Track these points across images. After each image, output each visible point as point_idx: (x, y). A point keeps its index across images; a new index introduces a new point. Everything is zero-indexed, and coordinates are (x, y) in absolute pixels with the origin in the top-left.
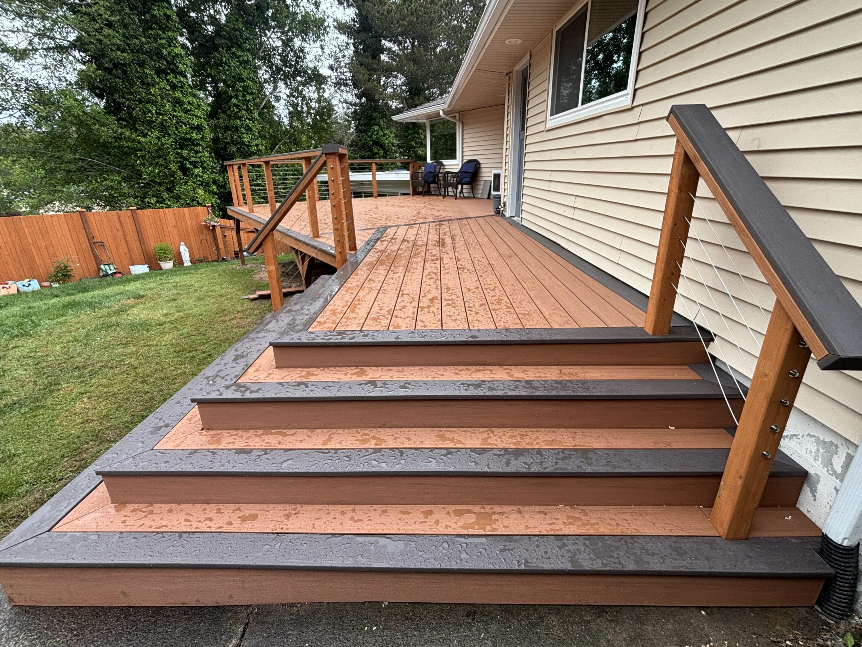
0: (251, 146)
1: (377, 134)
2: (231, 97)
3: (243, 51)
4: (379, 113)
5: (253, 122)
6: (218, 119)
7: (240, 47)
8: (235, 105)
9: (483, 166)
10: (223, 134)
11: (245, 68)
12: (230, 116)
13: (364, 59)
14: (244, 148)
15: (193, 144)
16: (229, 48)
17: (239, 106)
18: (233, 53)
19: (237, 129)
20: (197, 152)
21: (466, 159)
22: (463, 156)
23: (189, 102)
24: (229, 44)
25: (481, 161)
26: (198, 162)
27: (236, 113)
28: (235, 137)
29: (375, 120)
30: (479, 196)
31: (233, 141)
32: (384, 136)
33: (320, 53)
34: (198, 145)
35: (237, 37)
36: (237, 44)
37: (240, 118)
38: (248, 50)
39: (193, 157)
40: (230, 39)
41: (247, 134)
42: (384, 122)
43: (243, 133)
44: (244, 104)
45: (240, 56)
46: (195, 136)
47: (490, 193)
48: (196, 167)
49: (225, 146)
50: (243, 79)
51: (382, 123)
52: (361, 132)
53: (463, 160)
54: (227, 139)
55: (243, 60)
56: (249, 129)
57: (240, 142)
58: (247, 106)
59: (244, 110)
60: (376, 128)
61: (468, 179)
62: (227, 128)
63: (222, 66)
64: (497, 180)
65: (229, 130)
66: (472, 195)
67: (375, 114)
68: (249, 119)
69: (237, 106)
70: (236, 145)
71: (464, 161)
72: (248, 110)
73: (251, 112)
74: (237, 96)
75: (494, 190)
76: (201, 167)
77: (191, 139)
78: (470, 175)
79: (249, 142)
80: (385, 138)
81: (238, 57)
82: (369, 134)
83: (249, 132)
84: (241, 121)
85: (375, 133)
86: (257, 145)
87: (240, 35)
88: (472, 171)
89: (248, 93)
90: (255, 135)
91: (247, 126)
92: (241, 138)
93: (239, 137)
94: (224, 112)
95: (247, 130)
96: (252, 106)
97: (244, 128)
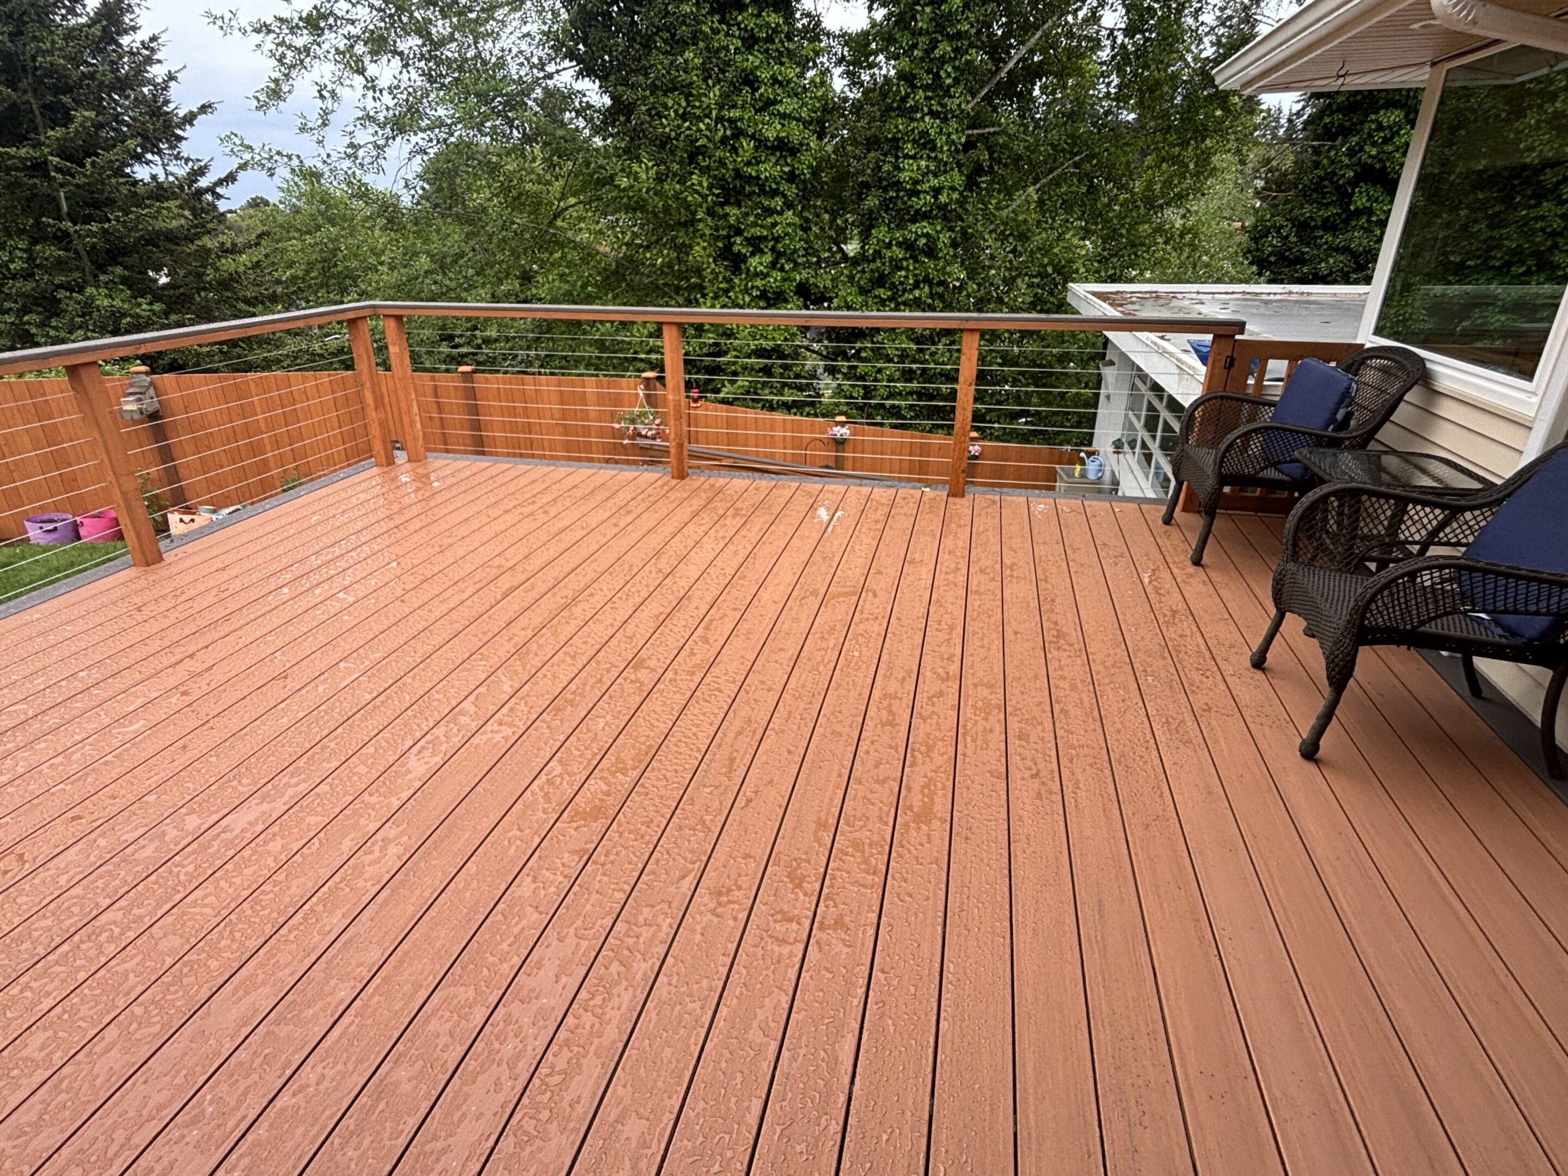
0: (920, 193)
5: (944, 121)
8: (903, 75)
10: (859, 160)
12: (887, 109)
14: (900, 200)
15: (763, 192)
17: (916, 76)
19: (895, 144)
20: (770, 211)
23: (775, 81)
26: (765, 238)
27: (901, 99)
28: (886, 168)
31: (880, 179)
34: (775, 193)
37: (909, 113)
39: (755, 224)
41: (918, 158)
43: (907, 157)
44: (929, 72)
46: (769, 169)
48: (757, 251)
49: (859, 195)
54: (865, 173)
56: (926, 143)
57: (895, 183)
58: (937, 76)
59: (926, 88)
62: (873, 144)
70: (885, 190)
76: (773, 249)
77: (758, 177)
83: (925, 153)
86: (937, 191)
90: (939, 162)
92: (900, 171)
93: (898, 167)
95: (924, 146)
96: (949, 75)
97: (914, 141)
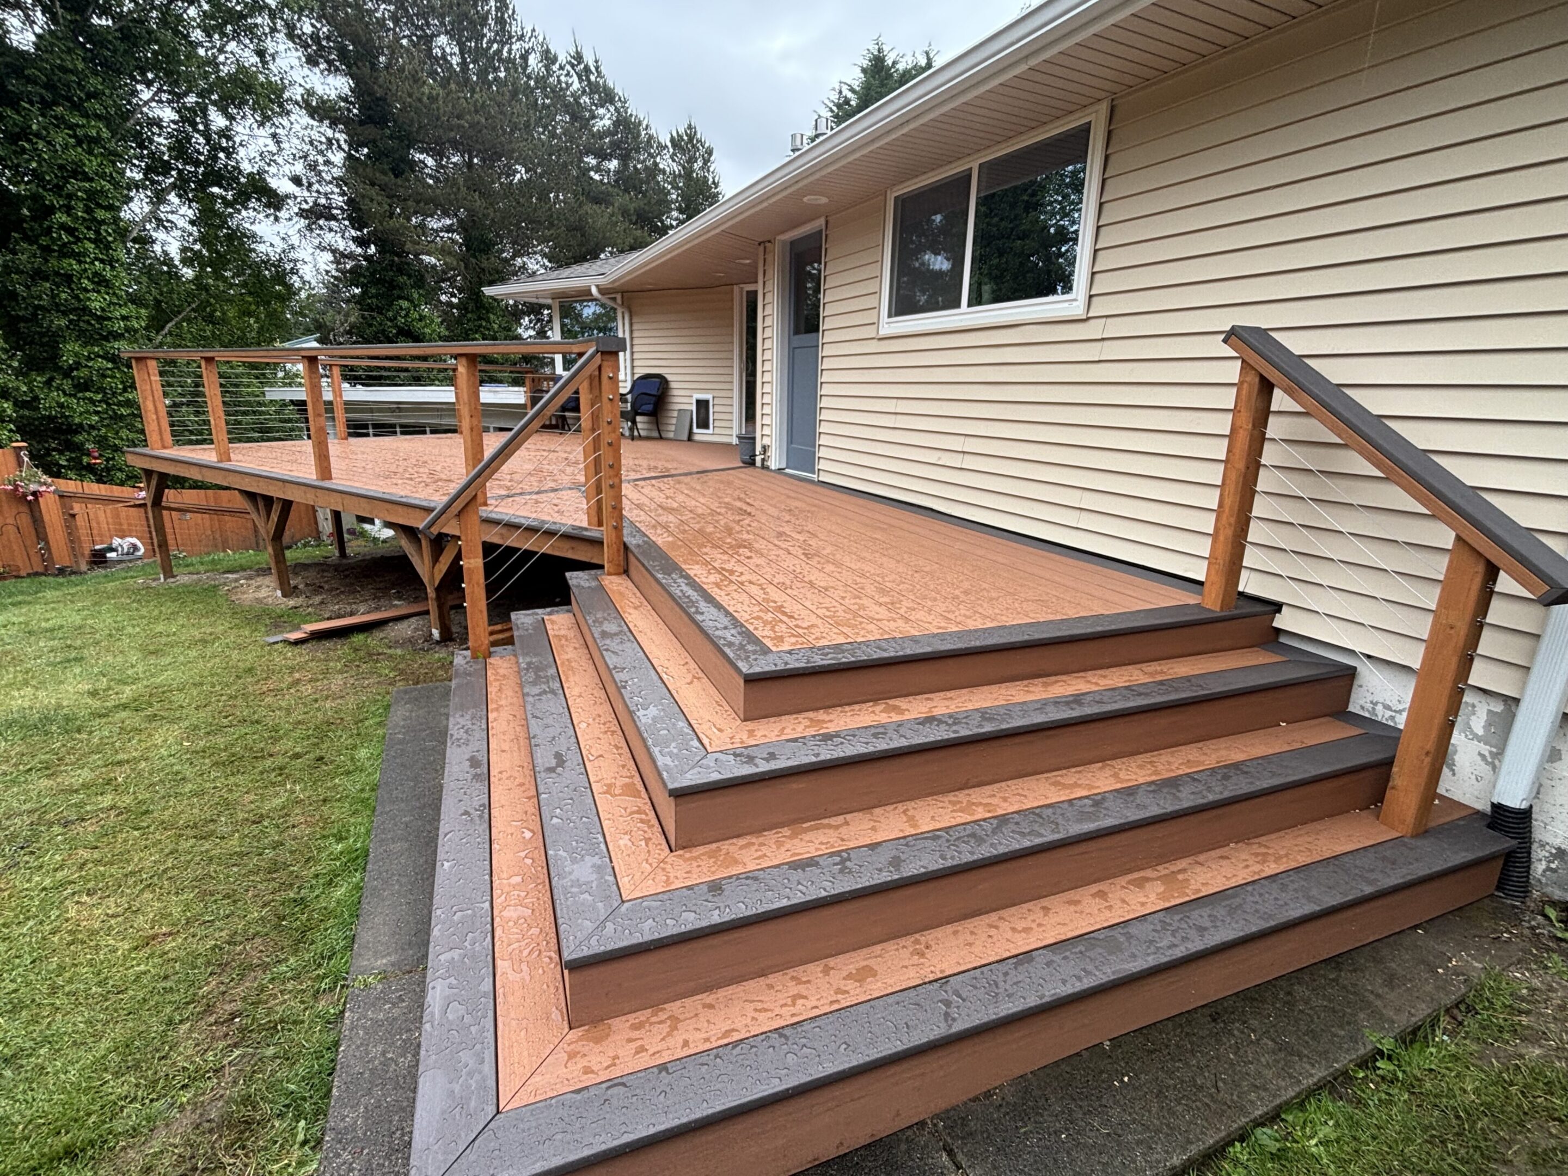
0: (110, 319)
1: (407, 315)
2: (51, 210)
3: (86, 116)
4: (410, 277)
5: (113, 268)
6: (14, 253)
7: (77, 107)
8: (63, 226)
9: (673, 385)
10: (28, 287)
11: (90, 152)
12: (46, 250)
13: (378, 175)
14: (88, 322)
16: (46, 106)
17: (77, 229)
18: (60, 119)
19: (68, 279)
21: (640, 372)
22: (633, 367)
24: (48, 96)
25: (669, 378)
27: (65, 245)
29: (401, 289)
30: (671, 435)
31: (57, 305)
32: (420, 320)
33: (273, 148)
35: (69, 87)
36: (69, 99)
37: (78, 257)
38: (98, 117)
40: (49, 86)
41: (98, 292)
42: (420, 295)
43: (86, 290)
44: (89, 228)
45: (77, 125)
47: (691, 433)
49: (35, 315)
50: (84, 173)
51: (416, 296)
52: (370, 308)
53: (633, 374)
54: (41, 299)
55: (86, 136)
56: (101, 282)
57: (76, 309)
58: (97, 232)
59: (89, 239)
60: (405, 304)
61: (649, 407)
62: (39, 275)
63: (29, 141)
64: (703, 411)
65: (46, 279)
66: (656, 434)
67: (402, 279)
68: (102, 261)
69: (70, 231)
70: (65, 314)
71: (636, 376)
72: (97, 241)
73: (108, 246)
74: (68, 210)
75: (698, 427)
78: (653, 400)
79: (103, 310)
80: (423, 323)
81: (72, 127)
82: (390, 314)
83: (103, 290)
84: (80, 262)
85: (403, 313)
86: (124, 318)
87: (79, 84)
88: (654, 393)
89: (99, 206)
90: (119, 298)
91: (96, 274)
92: (79, 300)
93: (77, 297)
94: (32, 240)
95: (99, 284)
96: (110, 235)
97: (88, 278)
